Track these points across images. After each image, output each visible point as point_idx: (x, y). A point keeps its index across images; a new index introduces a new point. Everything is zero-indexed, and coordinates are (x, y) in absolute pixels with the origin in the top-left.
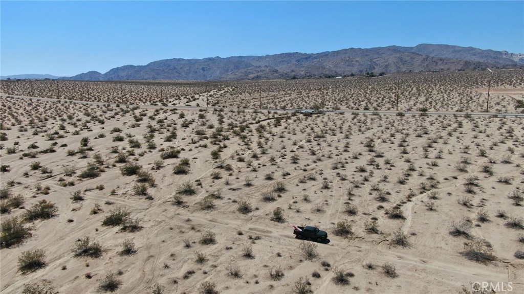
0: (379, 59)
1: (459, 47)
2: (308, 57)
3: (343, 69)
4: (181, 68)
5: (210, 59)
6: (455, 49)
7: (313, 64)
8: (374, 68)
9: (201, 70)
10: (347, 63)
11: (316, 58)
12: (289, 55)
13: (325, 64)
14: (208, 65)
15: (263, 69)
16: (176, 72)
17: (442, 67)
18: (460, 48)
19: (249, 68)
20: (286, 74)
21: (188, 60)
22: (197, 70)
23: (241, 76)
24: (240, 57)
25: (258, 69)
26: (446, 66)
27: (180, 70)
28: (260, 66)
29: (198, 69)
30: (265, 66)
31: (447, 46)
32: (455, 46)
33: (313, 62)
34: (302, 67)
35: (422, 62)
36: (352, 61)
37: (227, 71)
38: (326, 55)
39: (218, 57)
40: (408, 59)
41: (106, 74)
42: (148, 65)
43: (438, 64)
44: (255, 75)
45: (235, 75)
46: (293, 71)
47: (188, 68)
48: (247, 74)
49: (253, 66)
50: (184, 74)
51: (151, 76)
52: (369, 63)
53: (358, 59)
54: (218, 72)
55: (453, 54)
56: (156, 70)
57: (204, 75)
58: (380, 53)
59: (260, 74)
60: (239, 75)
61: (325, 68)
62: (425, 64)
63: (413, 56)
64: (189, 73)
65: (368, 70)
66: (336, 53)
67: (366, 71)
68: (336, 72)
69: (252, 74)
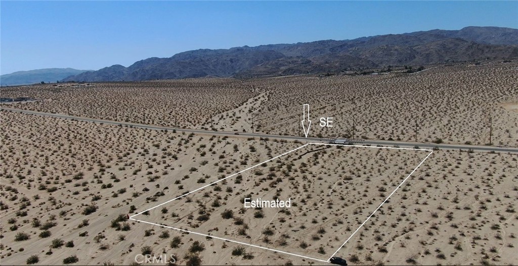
0: (419, 47)
1: (509, 29)
2: (343, 45)
3: (381, 59)
4: (208, 60)
5: (239, 49)
6: (505, 32)
7: (348, 54)
8: (415, 57)
9: (229, 62)
10: (385, 53)
11: (352, 46)
12: (322, 43)
13: (361, 53)
14: (237, 55)
15: (295, 59)
16: (203, 64)
17: (489, 56)
18: (511, 31)
19: (280, 59)
20: (319, 65)
21: (215, 51)
22: (225, 62)
24: (270, 46)
25: (289, 60)
26: (493, 54)
27: (207, 62)
28: (291, 57)
29: (225, 60)
30: (297, 57)
31: (497, 29)
32: (505, 28)
33: (349, 51)
34: (336, 57)
35: (467, 50)
36: (391, 50)
37: (256, 62)
38: (361, 42)
39: (246, 46)
40: (451, 46)
41: (130, 67)
42: (174, 57)
43: (485, 52)
44: (287, 67)
45: (266, 67)
46: (327, 63)
47: (215, 60)
48: (278, 66)
49: (284, 56)
50: (211, 66)
51: (178, 70)
52: (409, 52)
53: (396, 47)
54: (247, 63)
55: (504, 38)
56: (182, 62)
57: (232, 67)
58: (422, 39)
59: (291, 66)
60: (270, 67)
61: (361, 59)
62: (470, 53)
63: (457, 42)
64: (216, 65)
65: (408, 59)
66: (374, 40)
67: (406, 60)
68: (373, 63)
69: (284, 66)
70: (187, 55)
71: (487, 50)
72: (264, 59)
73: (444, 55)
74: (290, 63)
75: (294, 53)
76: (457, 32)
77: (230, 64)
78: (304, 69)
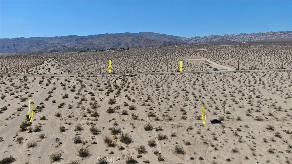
0: (122, 40)
1: (158, 34)
2: (82, 38)
3: (104, 45)
5: (18, 39)
6: (157, 35)
7: (86, 42)
8: (121, 45)
9: (13, 46)
10: (106, 42)
11: (87, 39)
12: (70, 37)
13: (93, 42)
14: (17, 42)
15: (56, 45)
17: (154, 44)
19: (47, 45)
20: (72, 48)
22: (10, 46)
23: (43, 50)
24: (38, 37)
25: (53, 45)
26: (156, 43)
28: (54, 43)
29: (10, 45)
30: (57, 43)
31: (153, 33)
34: (80, 44)
35: (144, 41)
36: (109, 41)
37: (31, 46)
38: (92, 37)
39: (23, 37)
40: (137, 40)
43: (152, 43)
44: (53, 49)
45: (39, 49)
46: (76, 46)
48: (47, 49)
49: (49, 43)
52: (118, 42)
53: (111, 40)
54: (25, 47)
57: (15, 49)
58: (122, 36)
59: (55, 48)
60: (42, 49)
61: (94, 45)
62: (146, 43)
63: (139, 38)
64: (4, 48)
65: (118, 46)
66: (99, 36)
67: (117, 46)
68: (101, 47)
69: (50, 48)
71: (152, 42)
72: (36, 44)
73: (134, 44)
74: (53, 47)
75: (55, 42)
76: (136, 34)
77: (13, 47)
78: (63, 50)
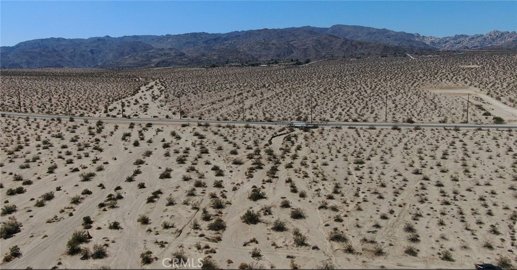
0: (296, 42)
1: (373, 29)
2: (217, 38)
3: (259, 53)
4: (63, 50)
5: (99, 39)
6: (370, 31)
7: (224, 47)
8: (293, 52)
9: (89, 53)
11: (226, 39)
12: (194, 35)
13: (238, 47)
14: (98, 46)
15: (167, 52)
16: (57, 55)
17: (362, 52)
18: (375, 30)
19: (151, 51)
20: (197, 58)
21: (71, 40)
22: (84, 53)
24: (135, 37)
25: (160, 52)
27: (62, 53)
28: (163, 49)
29: (84, 51)
30: (169, 48)
31: (362, 28)
32: (370, 28)
33: (224, 44)
34: (212, 49)
35: (342, 45)
36: (268, 44)
37: (122, 54)
38: (236, 35)
40: (325, 41)
42: (18, 46)
44: (160, 60)
45: (135, 59)
46: (203, 55)
47: (72, 50)
48: (149, 58)
49: (153, 48)
50: (67, 58)
51: (24, 61)
52: (287, 46)
53: (274, 41)
54: (111, 55)
55: (369, 36)
56: (30, 52)
57: (94, 59)
58: (296, 34)
59: (164, 58)
60: (140, 59)
61: (240, 52)
62: (345, 49)
63: (330, 38)
64: (74, 56)
65: (286, 54)
66: (250, 34)
67: (284, 55)
68: (252, 57)
69: (155, 58)
70: (35, 44)
71: (360, 47)
72: (130, 51)
74: (162, 56)
75: (166, 46)
76: (326, 29)
77: (90, 56)
78: (179, 62)
